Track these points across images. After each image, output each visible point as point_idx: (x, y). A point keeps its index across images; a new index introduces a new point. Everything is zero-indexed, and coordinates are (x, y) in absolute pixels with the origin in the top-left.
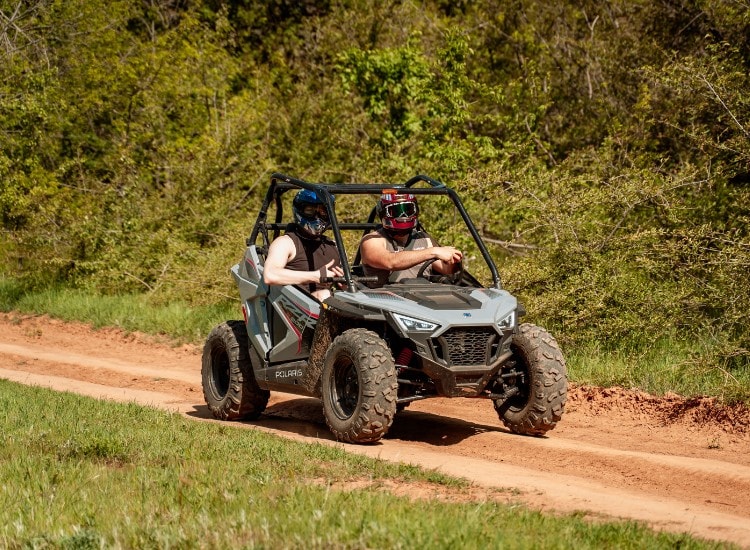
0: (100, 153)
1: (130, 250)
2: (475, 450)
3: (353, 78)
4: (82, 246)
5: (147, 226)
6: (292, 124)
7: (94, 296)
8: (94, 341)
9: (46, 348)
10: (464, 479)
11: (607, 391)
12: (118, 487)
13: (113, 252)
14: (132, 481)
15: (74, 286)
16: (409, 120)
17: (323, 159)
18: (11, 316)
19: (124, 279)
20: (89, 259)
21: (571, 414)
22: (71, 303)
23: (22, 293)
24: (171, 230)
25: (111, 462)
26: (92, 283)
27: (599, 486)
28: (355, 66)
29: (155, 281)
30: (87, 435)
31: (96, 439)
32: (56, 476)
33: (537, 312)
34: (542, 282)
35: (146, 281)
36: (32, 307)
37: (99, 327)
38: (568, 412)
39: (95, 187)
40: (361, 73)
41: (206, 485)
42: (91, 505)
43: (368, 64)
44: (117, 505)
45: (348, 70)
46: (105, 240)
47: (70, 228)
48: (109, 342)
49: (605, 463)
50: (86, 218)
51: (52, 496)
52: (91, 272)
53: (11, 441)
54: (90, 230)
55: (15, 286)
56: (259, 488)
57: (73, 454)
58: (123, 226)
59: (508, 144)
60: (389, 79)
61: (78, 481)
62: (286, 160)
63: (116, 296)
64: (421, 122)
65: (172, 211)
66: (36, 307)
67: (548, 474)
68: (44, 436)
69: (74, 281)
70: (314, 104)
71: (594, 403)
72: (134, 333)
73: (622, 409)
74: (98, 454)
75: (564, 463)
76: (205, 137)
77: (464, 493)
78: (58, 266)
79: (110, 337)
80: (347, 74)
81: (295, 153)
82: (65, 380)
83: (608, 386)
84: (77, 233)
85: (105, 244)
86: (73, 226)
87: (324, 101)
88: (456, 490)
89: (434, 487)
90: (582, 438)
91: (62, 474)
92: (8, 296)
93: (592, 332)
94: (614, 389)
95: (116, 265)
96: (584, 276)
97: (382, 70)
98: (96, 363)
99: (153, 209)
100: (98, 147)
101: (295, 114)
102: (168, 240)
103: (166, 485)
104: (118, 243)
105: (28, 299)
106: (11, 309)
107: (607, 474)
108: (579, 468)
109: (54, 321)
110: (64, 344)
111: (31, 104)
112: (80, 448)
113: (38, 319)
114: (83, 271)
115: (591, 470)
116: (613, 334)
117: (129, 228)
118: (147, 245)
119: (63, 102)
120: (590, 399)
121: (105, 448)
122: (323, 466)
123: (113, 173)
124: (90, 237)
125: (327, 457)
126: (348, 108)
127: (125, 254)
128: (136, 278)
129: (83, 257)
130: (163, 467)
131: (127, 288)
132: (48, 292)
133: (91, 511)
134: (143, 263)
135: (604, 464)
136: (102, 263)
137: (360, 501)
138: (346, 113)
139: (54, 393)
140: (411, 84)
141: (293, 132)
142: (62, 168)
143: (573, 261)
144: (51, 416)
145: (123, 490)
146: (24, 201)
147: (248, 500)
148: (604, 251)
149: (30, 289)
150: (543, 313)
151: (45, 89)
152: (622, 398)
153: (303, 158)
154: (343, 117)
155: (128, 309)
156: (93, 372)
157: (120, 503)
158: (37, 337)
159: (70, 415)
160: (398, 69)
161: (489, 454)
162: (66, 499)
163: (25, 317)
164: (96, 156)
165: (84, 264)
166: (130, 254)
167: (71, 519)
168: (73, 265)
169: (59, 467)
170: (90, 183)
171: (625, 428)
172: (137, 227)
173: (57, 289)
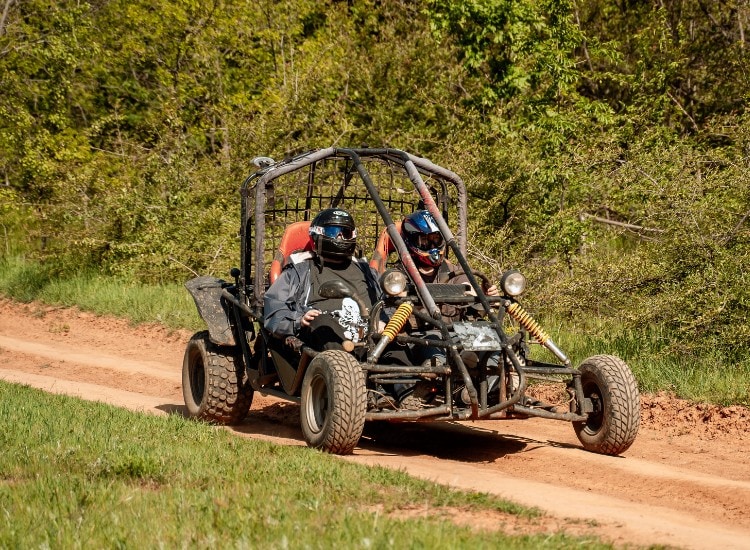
0: (143, 106)
1: (176, 230)
2: (563, 477)
3: (445, 24)
4: (119, 225)
5: (197, 201)
6: (375, 77)
7: (133, 286)
8: (131, 339)
9: (74, 347)
10: (536, 508)
11: (726, 410)
12: (152, 511)
13: (155, 232)
14: (168, 504)
15: (109, 273)
16: (514, 75)
17: (412, 120)
18: (32, 307)
19: (168, 265)
20: (127, 240)
21: (684, 437)
22: (105, 293)
23: (46, 280)
24: (225, 207)
25: (146, 483)
26: (129, 269)
27: (691, 519)
28: (448, 10)
29: (205, 267)
30: (120, 452)
31: (130, 457)
32: (85, 497)
33: (650, 316)
34: (657, 280)
35: (194, 268)
36: (58, 298)
37: (137, 323)
38: (681, 434)
39: (135, 152)
40: (454, 18)
41: (249, 510)
42: (123, 529)
43: (463, 8)
44: (150, 530)
45: (439, 15)
46: (147, 217)
47: (103, 202)
48: (149, 341)
49: (707, 494)
50: (124, 190)
51: (81, 519)
52: (129, 256)
53: (36, 459)
54: (128, 205)
55: (38, 272)
56: (306, 513)
57: (104, 474)
58: (168, 201)
59: (631, 108)
60: (489, 26)
61: (108, 504)
62: (368, 119)
63: (158, 286)
64: (529, 77)
65: (227, 183)
66: (63, 297)
67: (637, 506)
68: (72, 453)
69: (108, 267)
70: (403, 51)
71: (710, 425)
72: (180, 331)
73: (742, 432)
74: (132, 474)
75: (661, 493)
76: (269, 90)
77: (534, 524)
78: (90, 248)
79: (150, 335)
80: (438, 20)
81: (379, 113)
82: (97, 388)
83: (727, 405)
84: (112, 209)
85: (146, 223)
86: (108, 199)
87: (414, 50)
88: (526, 521)
89: (503, 517)
90: (690, 465)
91: (92, 495)
92: (30, 282)
93: (714, 340)
94: (733, 408)
95: (159, 248)
96: (706, 274)
97: (481, 15)
98: (132, 367)
99: (204, 180)
100: (141, 98)
101: (379, 63)
102: (223, 218)
103: (204, 509)
104: (162, 221)
105: (53, 287)
106: (33, 299)
107: (707, 507)
108: (676, 499)
109: (83, 315)
110: (94, 343)
111: (58, 48)
112: (112, 468)
113: (66, 312)
114: (119, 254)
115: (690, 502)
116: (737, 343)
117: (175, 203)
118: (197, 225)
119: (96, 45)
120: (706, 419)
121: (140, 468)
122: (382, 492)
123: (156, 135)
124: (128, 213)
125: (387, 481)
126: (443, 58)
127: (170, 236)
128: (180, 265)
129: (119, 238)
130: (203, 489)
131: (172, 277)
132: (78, 280)
133: (122, 535)
134: (191, 246)
135: (705, 495)
136: (143, 245)
137: (415, 530)
138: (441, 63)
139: (83, 403)
140: (516, 31)
141: (376, 86)
142: (97, 126)
143: (695, 256)
144: (79, 430)
145: (158, 513)
146: (48, 166)
147: (293, 527)
148: (731, 244)
149: (56, 274)
150: (657, 317)
151: (74, 30)
152: (743, 419)
153: (389, 119)
154: (437, 68)
155: (173, 302)
156: (130, 378)
157: (154, 528)
158: (63, 334)
159: (101, 429)
160: (499, 12)
161: (576, 482)
162: (95, 522)
163: (50, 309)
164: (138, 109)
165: (121, 247)
166: (176, 234)
167: (101, 543)
168: (108, 247)
169: (88, 487)
170: (130, 147)
171: (743, 454)
172: (186, 202)
173: (88, 278)
